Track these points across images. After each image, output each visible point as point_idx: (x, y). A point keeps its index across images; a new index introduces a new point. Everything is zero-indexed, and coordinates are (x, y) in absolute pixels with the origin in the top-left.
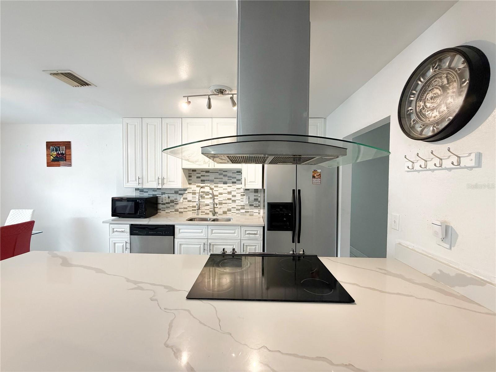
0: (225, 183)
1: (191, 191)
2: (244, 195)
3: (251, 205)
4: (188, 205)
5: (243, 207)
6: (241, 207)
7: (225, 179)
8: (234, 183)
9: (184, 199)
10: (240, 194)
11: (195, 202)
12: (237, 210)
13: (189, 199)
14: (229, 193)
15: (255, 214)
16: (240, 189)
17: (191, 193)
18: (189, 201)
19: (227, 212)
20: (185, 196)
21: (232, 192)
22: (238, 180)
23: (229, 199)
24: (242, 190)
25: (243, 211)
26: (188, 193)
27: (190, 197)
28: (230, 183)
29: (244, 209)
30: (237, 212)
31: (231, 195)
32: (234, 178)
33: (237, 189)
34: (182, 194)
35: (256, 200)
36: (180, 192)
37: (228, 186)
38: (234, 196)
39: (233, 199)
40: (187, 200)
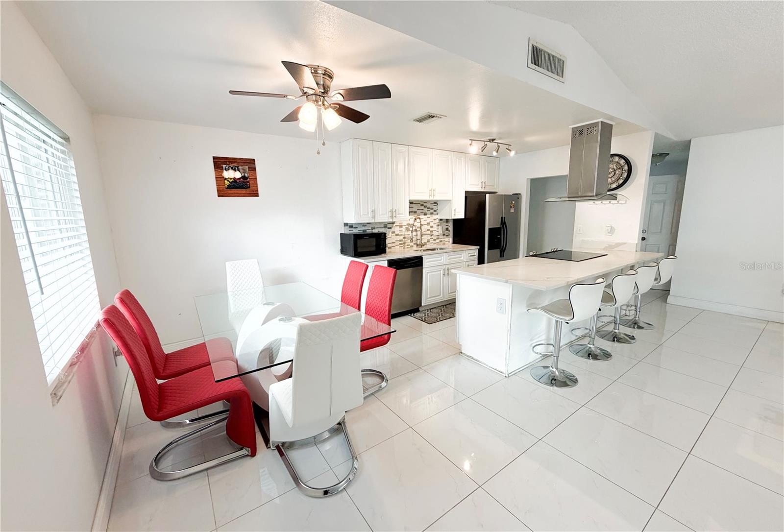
0: (425, 214)
1: (399, 224)
2: (439, 225)
3: (444, 235)
4: (396, 240)
5: (438, 237)
6: (436, 237)
7: (425, 210)
8: (432, 213)
9: (393, 232)
10: (436, 225)
11: (402, 235)
12: (435, 240)
13: (396, 233)
14: (428, 224)
15: (446, 243)
16: (436, 219)
17: (398, 226)
18: (397, 235)
19: (427, 243)
20: (393, 230)
21: (431, 223)
22: (435, 211)
23: (428, 230)
24: (437, 221)
25: (438, 241)
26: (396, 226)
27: (397, 230)
28: (429, 215)
29: (438, 238)
30: (434, 242)
31: (429, 226)
32: (432, 209)
33: (434, 219)
34: (390, 228)
35: (447, 229)
36: (389, 226)
37: (428, 217)
38: (432, 227)
39: (431, 229)
40: (394, 234)
